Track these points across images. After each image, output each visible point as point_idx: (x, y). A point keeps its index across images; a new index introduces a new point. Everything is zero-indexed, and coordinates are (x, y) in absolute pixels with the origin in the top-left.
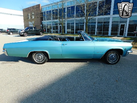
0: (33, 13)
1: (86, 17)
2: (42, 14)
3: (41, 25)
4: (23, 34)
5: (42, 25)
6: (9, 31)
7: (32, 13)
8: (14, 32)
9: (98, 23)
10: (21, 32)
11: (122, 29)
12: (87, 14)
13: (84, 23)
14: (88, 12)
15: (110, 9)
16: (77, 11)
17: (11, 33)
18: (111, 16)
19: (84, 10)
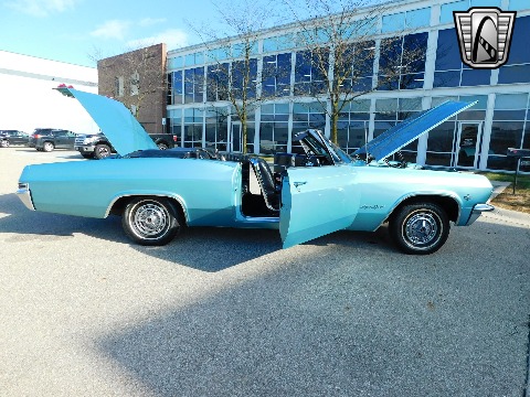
0: (136, 76)
1: (332, 95)
2: (170, 79)
3: (164, 120)
4: (92, 149)
5: (168, 120)
6: (39, 136)
7: (133, 77)
8: (59, 142)
9: (379, 116)
10: (87, 141)
11: (468, 142)
12: (335, 83)
13: (324, 116)
14: (342, 74)
15: (421, 66)
16: (301, 71)
17: (48, 147)
18: (427, 94)
19: (327, 67)
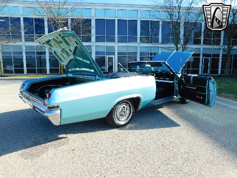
11: (110, 64)
18: (93, 44)
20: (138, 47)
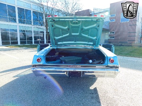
20: (33, 29)
